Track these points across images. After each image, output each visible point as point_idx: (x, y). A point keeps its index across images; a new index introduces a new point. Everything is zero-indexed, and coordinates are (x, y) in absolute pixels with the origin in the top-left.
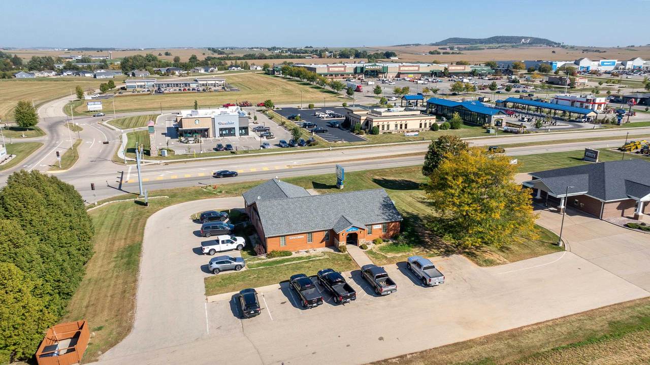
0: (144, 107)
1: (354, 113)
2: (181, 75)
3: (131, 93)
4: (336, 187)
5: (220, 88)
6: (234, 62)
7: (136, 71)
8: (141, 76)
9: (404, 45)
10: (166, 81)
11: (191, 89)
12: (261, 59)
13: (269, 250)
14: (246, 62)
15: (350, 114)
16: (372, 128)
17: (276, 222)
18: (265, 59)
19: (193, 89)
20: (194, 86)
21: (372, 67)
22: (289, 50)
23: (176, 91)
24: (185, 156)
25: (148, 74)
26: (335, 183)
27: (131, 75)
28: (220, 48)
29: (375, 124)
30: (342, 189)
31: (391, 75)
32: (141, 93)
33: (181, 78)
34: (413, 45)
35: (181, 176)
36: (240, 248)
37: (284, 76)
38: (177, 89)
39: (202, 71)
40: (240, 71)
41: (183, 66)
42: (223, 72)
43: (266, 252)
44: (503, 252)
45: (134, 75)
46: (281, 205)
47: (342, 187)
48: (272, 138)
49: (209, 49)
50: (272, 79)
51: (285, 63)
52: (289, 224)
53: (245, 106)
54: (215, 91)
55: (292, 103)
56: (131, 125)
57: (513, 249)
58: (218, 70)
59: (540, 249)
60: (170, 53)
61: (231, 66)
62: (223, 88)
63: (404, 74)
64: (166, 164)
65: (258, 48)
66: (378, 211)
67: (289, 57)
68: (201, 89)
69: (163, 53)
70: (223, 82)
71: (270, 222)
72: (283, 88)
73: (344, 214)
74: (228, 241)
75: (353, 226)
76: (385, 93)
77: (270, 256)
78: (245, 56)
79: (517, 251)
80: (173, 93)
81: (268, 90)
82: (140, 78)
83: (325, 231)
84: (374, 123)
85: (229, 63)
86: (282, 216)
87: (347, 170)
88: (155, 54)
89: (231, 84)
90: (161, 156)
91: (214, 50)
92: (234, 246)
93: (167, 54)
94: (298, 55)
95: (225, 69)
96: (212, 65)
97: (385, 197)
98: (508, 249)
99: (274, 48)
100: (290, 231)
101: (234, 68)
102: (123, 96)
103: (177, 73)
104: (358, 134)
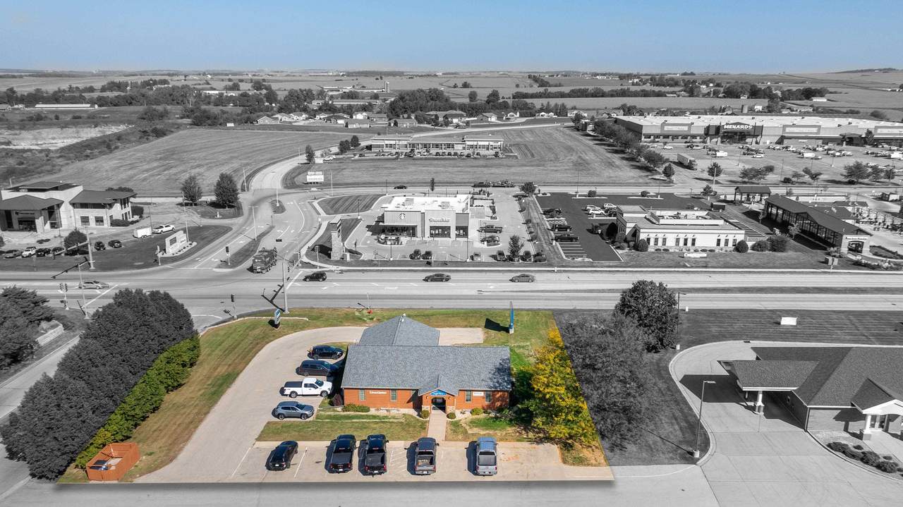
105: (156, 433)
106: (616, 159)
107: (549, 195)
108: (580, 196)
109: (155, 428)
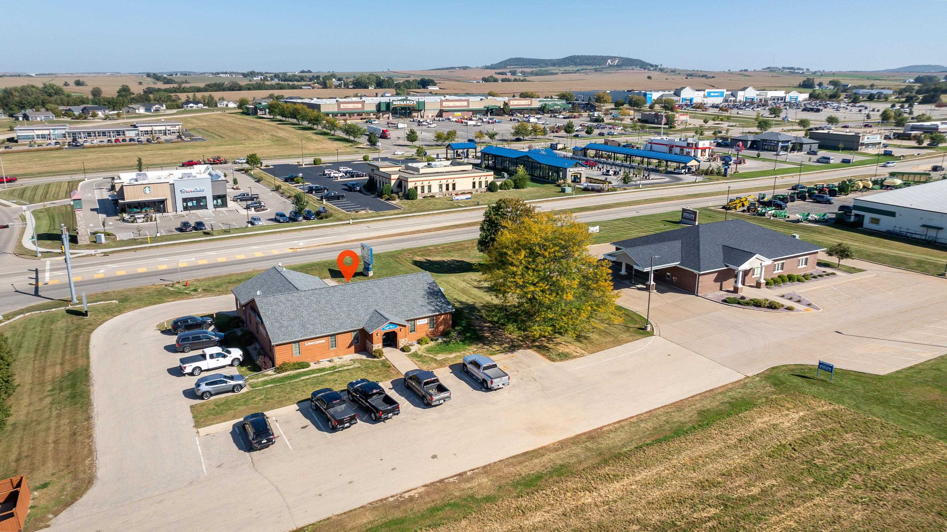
0: (54, 169)
1: (381, 170)
2: (107, 118)
3: (27, 148)
4: (363, 274)
5: (174, 137)
6: (191, 95)
7: (28, 112)
8: (39, 119)
9: (447, 69)
10: (86, 128)
11: (128, 139)
12: (233, 90)
13: (279, 361)
14: (210, 96)
15: (376, 172)
16: (407, 191)
17: (285, 323)
18: (240, 90)
19: (131, 140)
20: (131, 134)
21: (402, 103)
22: (276, 76)
23: (103, 144)
24: (133, 241)
25: (51, 116)
26: (360, 269)
27: (21, 119)
28: (165, 73)
29: (411, 185)
30: (372, 277)
31: (430, 113)
32: (45, 147)
33: (108, 122)
34: (460, 68)
35: (131, 271)
36: (236, 363)
37: (272, 117)
38: (105, 139)
39: (142, 111)
40: (202, 110)
41: (109, 103)
42: (175, 111)
43: (273, 366)
44: (581, 342)
45: (26, 117)
46: (290, 301)
47: (371, 274)
48: (263, 210)
49: (148, 75)
50: (254, 121)
51: (271, 96)
52: (303, 326)
53: (217, 164)
54: (167, 141)
55: (289, 157)
56: (37, 198)
57: (592, 338)
58: (167, 108)
59: (624, 336)
60: (83, 82)
61: (188, 102)
62: (179, 137)
63: (448, 111)
64: (106, 254)
65: (226, 73)
66: (422, 301)
67: (276, 86)
68: (143, 138)
69: (71, 82)
70: (177, 127)
71: (277, 325)
72: (273, 135)
73: (377, 308)
74: (219, 355)
75: (391, 323)
76: (423, 140)
77: (280, 370)
78: (208, 85)
79: (597, 340)
80: (99, 147)
81: (249, 139)
82: (38, 123)
83: (354, 331)
84: (409, 183)
85: (183, 97)
86: (293, 316)
87: (376, 250)
88: (59, 83)
89: (191, 130)
90: (95, 243)
91: (157, 77)
92: (228, 361)
93: (78, 83)
94: (291, 83)
95: (178, 107)
96: (155, 100)
97: (431, 282)
98: (586, 338)
99: (252, 74)
100: (306, 335)
101: (191, 105)
102: (14, 152)
103: (100, 114)
104: (388, 199)
107: (272, 167)
108: (306, 164)
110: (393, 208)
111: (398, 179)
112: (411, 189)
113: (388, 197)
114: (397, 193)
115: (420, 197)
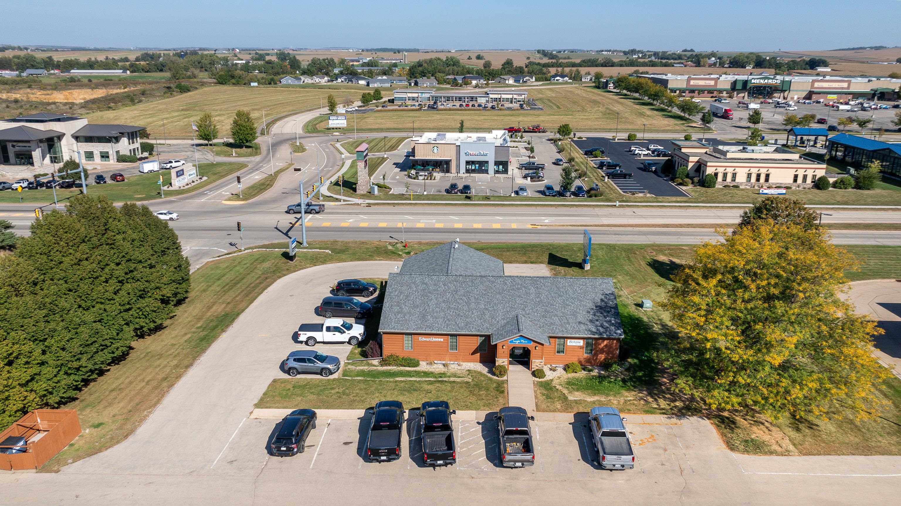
1: (683, 150)
15: (677, 152)
21: (762, 82)
29: (710, 171)
84: (709, 168)
104: (681, 184)
105: (114, 393)
106: (645, 109)
107: (584, 139)
108: (618, 140)
109: (114, 386)
110: (680, 194)
111: (697, 162)
112: (708, 175)
113: (681, 181)
114: (692, 179)
115: (718, 186)
